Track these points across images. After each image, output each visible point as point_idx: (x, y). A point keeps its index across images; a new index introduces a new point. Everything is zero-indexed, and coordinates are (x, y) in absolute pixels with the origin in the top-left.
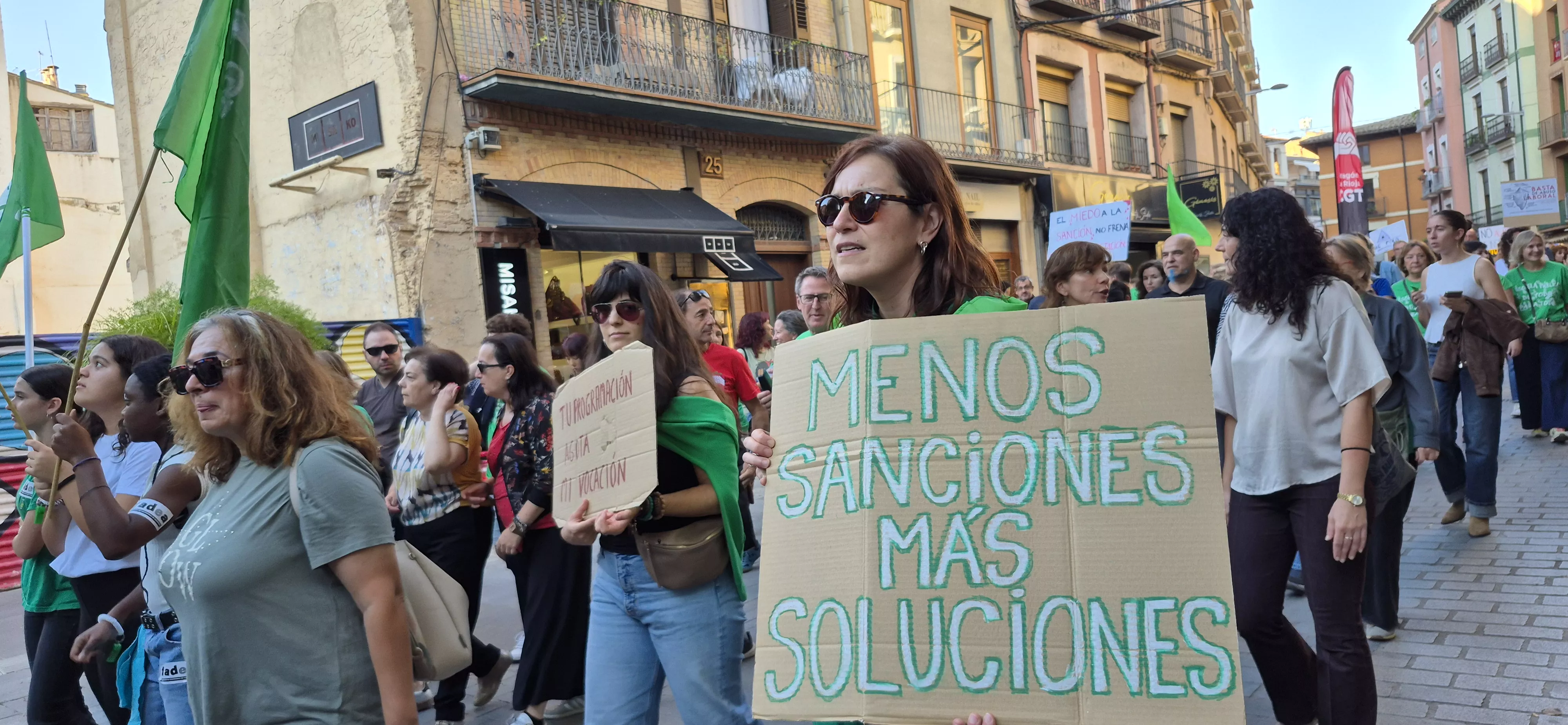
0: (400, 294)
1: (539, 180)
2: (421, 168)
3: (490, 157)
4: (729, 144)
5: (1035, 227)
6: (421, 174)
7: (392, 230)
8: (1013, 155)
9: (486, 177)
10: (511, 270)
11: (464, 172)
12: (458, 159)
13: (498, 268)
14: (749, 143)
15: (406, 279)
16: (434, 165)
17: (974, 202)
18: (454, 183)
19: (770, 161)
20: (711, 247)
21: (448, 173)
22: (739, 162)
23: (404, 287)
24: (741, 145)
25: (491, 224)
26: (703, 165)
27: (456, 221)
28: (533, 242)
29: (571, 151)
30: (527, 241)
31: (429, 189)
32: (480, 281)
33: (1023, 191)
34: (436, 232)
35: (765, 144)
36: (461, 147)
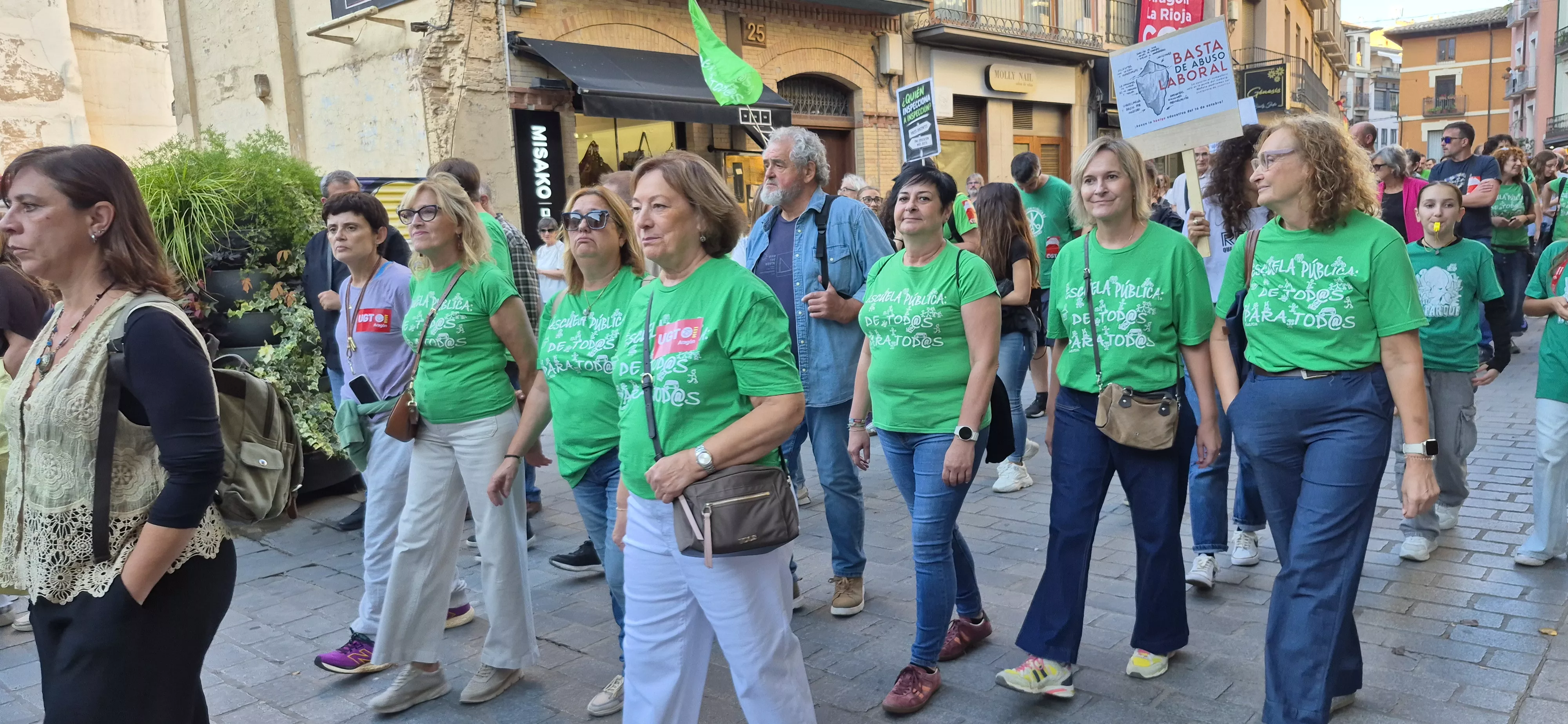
0: (432, 152)
1: (575, 41)
2: (454, 23)
3: (525, 15)
4: (774, 10)
5: (1089, 112)
6: (455, 30)
7: (425, 86)
8: (1071, 35)
9: (520, 35)
10: (543, 133)
11: (498, 29)
12: (492, 15)
13: (531, 130)
14: (794, 10)
15: (438, 138)
16: (467, 21)
17: (1027, 82)
18: (488, 40)
19: (816, 30)
20: (747, 120)
21: (482, 29)
22: (784, 30)
23: (436, 145)
24: (786, 12)
25: (524, 85)
26: (745, 32)
27: (489, 80)
28: (567, 106)
29: (609, 11)
30: (560, 104)
31: (462, 45)
32: (512, 144)
33: (1079, 74)
34: (469, 90)
35: (812, 12)
36: (496, 3)
